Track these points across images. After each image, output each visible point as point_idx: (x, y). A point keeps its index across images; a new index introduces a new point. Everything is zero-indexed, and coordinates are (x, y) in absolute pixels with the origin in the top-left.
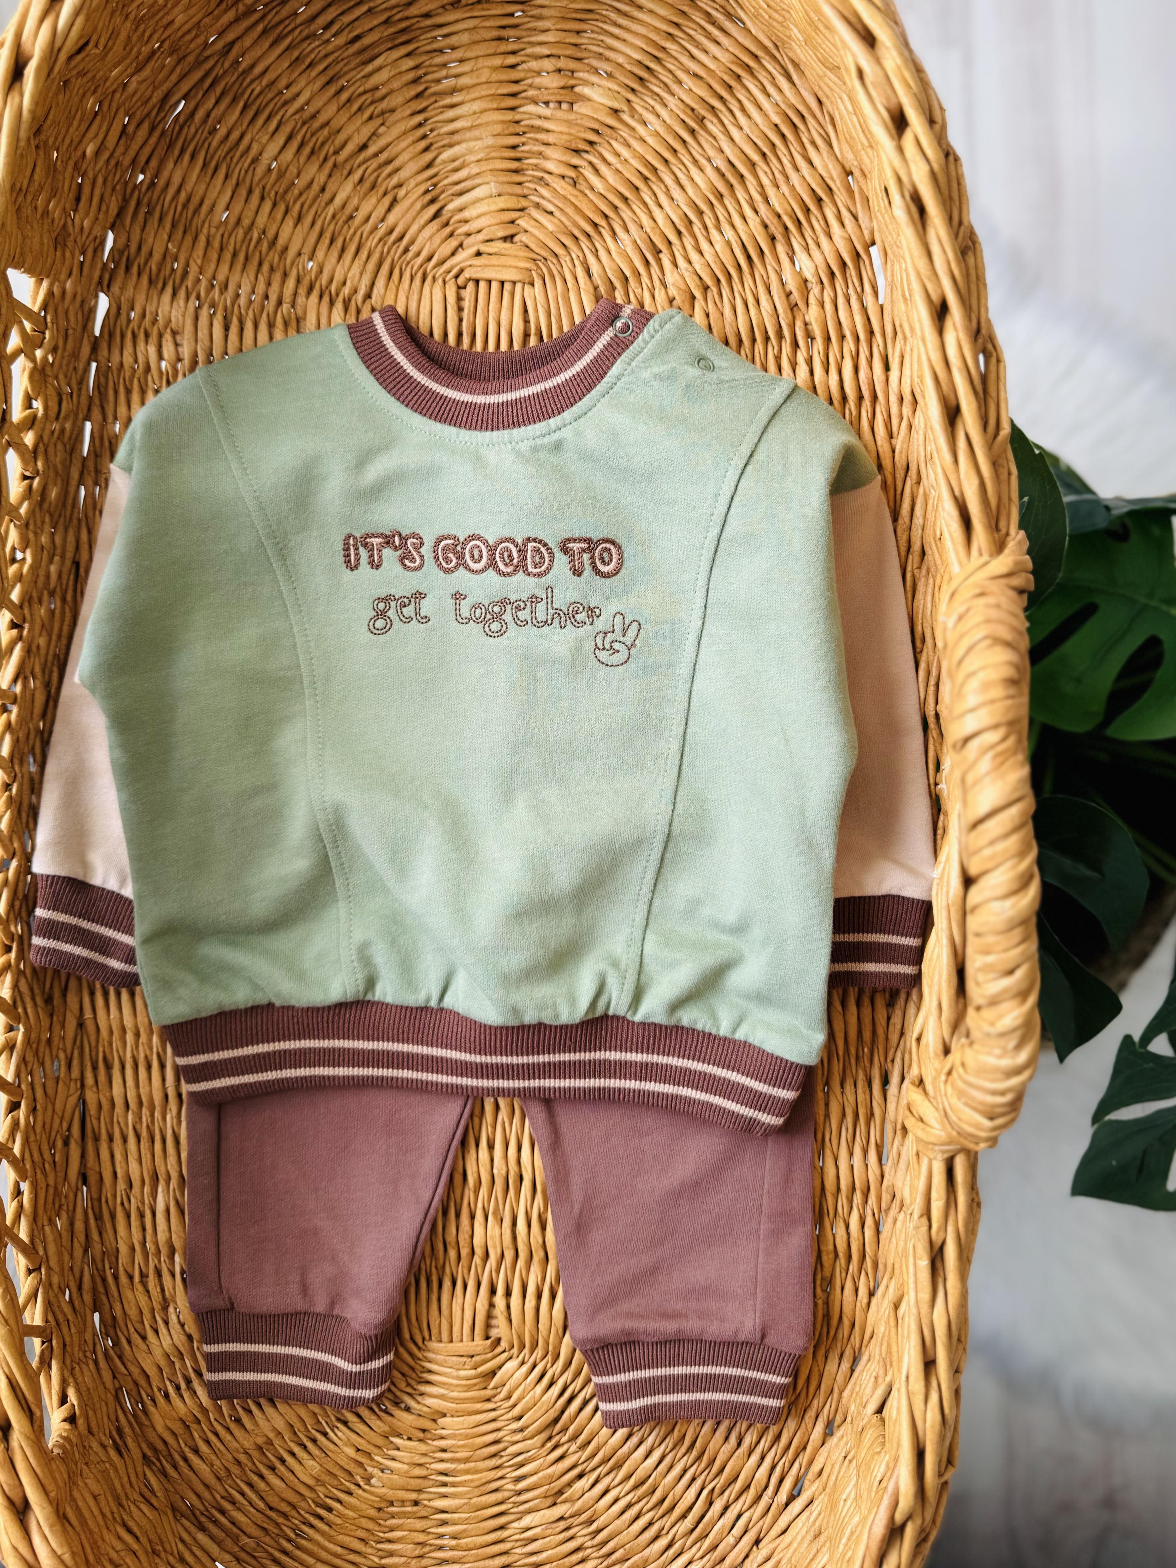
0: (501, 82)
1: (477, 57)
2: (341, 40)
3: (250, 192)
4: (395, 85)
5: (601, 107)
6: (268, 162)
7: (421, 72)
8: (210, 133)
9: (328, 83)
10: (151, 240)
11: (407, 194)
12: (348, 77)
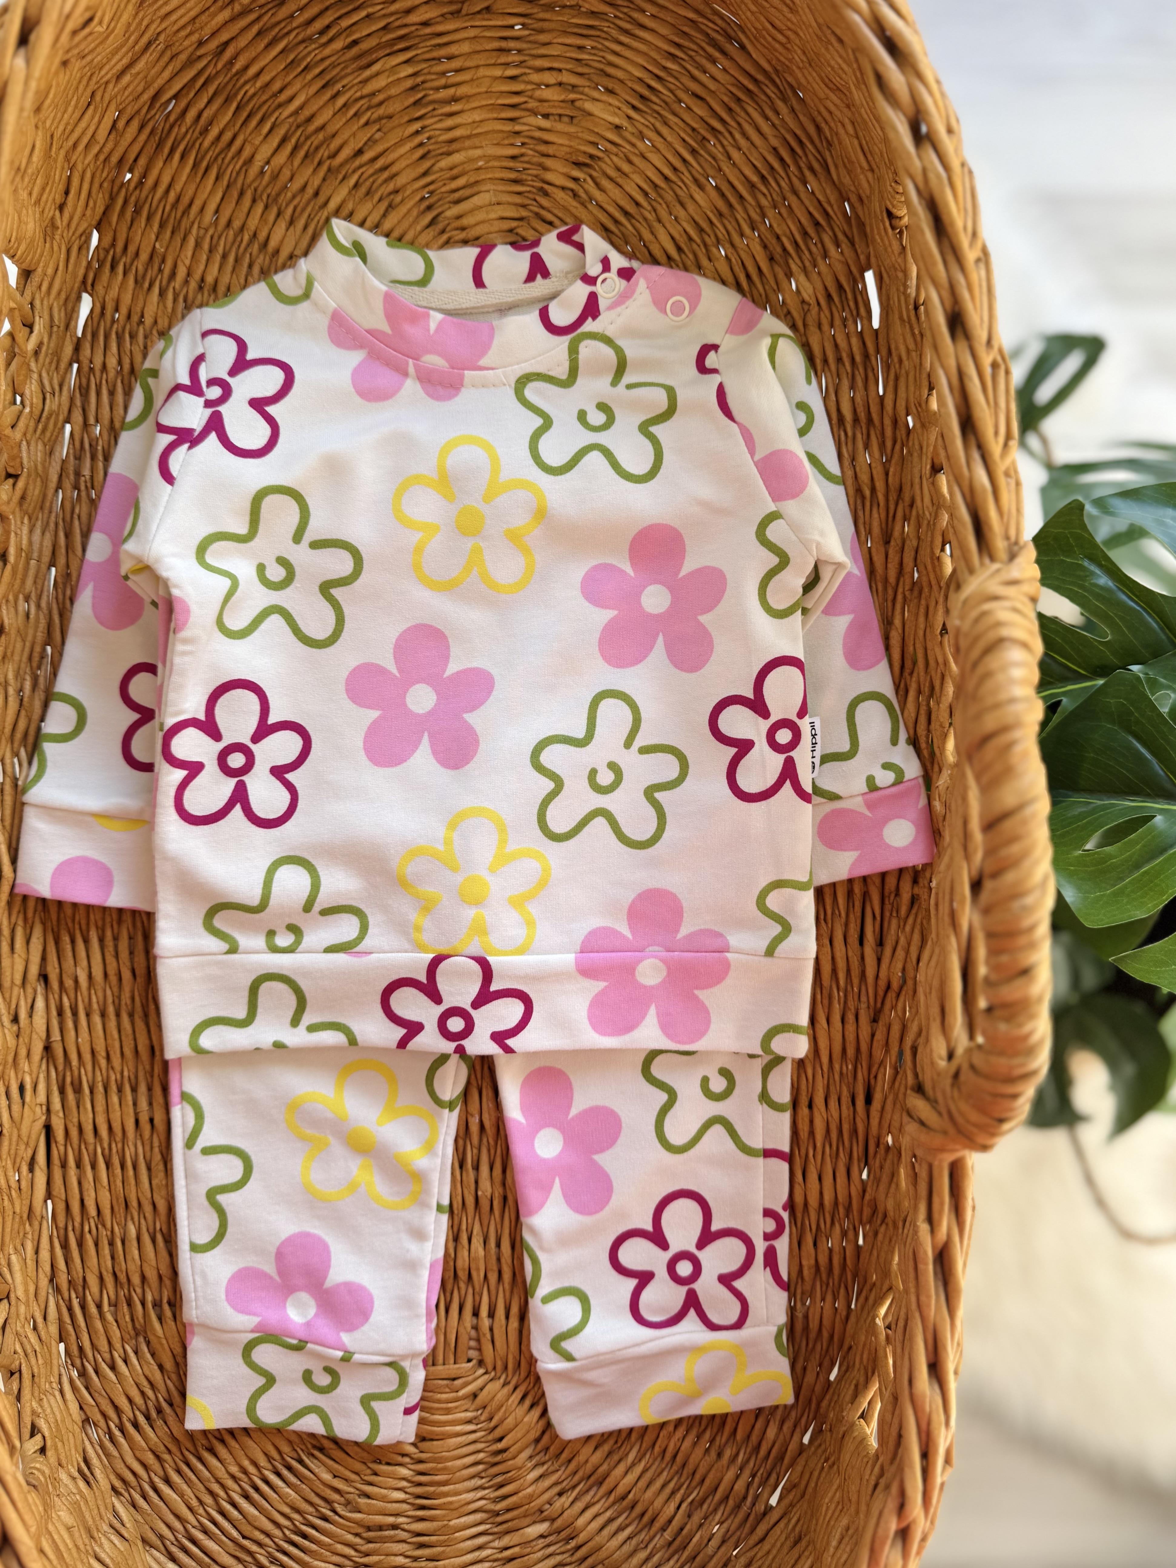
0: (502, 92)
1: (477, 67)
2: (338, 45)
3: (242, 194)
4: (393, 91)
5: (602, 122)
6: (260, 164)
7: (419, 80)
8: (201, 134)
9: (324, 87)
10: (138, 238)
11: (402, 201)
12: (345, 82)
